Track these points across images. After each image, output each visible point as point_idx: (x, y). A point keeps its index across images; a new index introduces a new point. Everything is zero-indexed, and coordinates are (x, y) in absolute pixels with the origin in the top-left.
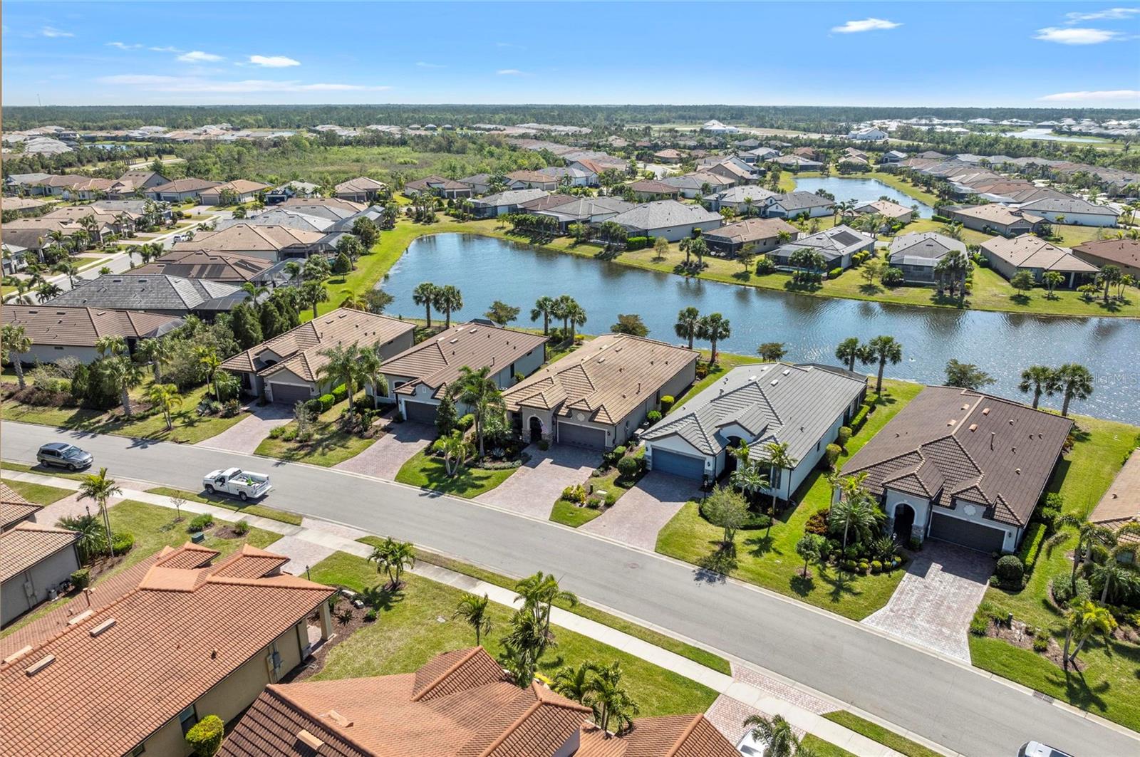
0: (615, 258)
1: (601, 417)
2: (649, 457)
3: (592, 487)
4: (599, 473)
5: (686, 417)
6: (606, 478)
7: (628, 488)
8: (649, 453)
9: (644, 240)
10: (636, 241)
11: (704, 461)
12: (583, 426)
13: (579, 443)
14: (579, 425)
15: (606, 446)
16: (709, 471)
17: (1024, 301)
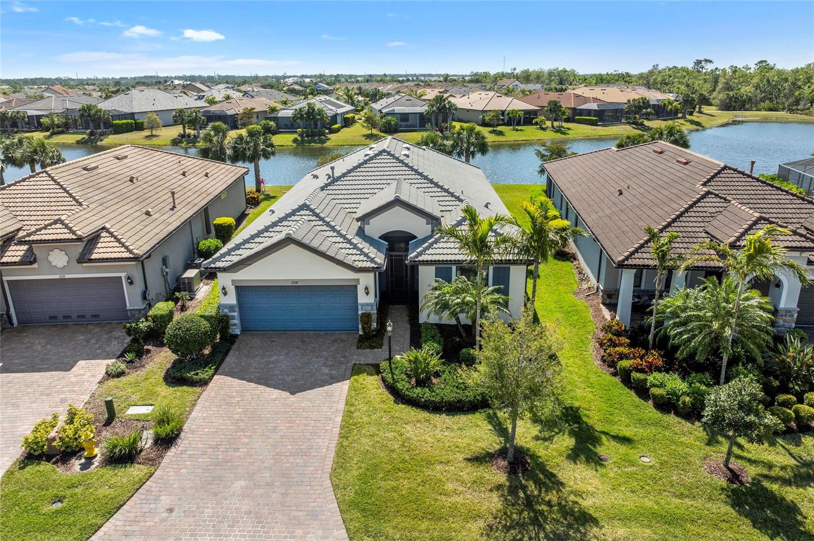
0: (101, 140)
1: (105, 249)
2: (231, 308)
3: (109, 405)
4: (123, 366)
5: (293, 213)
6: (142, 373)
7: (204, 383)
8: (232, 299)
9: (132, 123)
10: (122, 124)
11: (356, 286)
12: (67, 276)
13: (65, 317)
14: (57, 277)
15: (128, 307)
16: (367, 304)
17: (501, 133)
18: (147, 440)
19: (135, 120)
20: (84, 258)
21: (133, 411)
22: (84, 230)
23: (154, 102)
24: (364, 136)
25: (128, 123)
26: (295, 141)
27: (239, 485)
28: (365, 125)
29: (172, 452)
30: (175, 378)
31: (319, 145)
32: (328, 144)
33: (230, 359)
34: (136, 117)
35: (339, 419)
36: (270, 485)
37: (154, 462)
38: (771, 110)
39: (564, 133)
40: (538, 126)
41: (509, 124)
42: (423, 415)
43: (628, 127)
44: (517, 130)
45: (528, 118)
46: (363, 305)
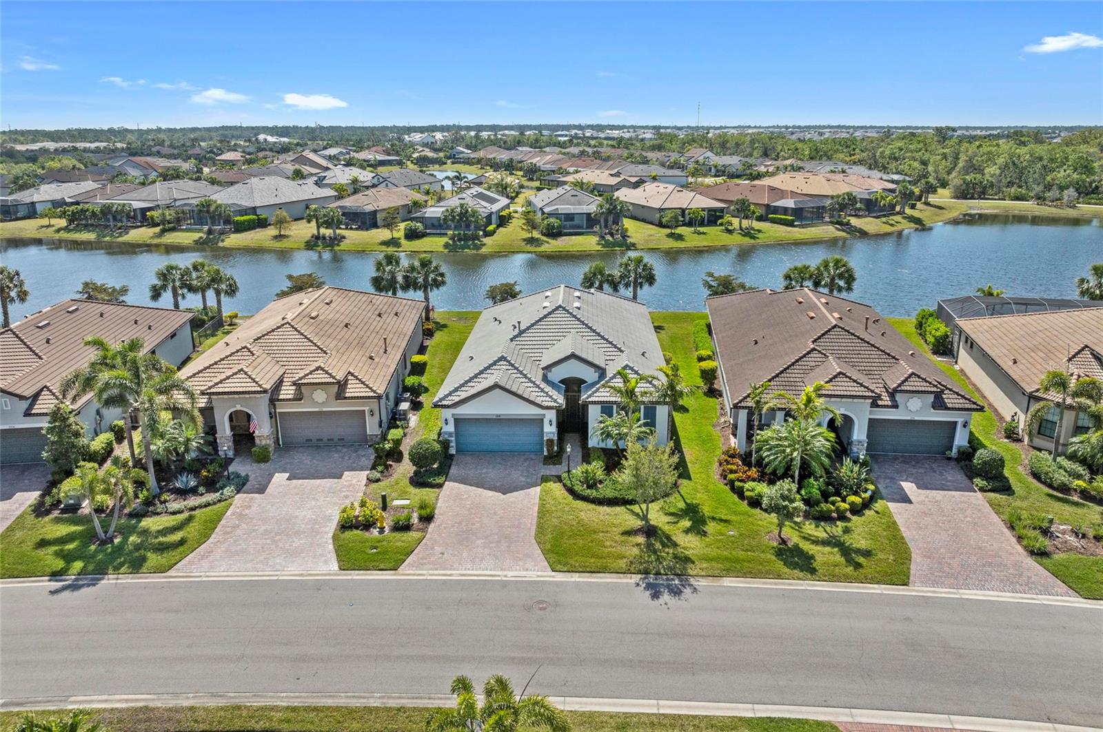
0: (223, 241)
2: (450, 434)
3: (384, 497)
4: (379, 475)
6: (393, 479)
7: (440, 486)
8: (451, 428)
9: (254, 220)
10: (245, 221)
11: (542, 420)
12: (325, 409)
13: (318, 440)
14: (317, 410)
15: (368, 432)
16: (551, 433)
17: (680, 237)
18: (415, 520)
19: (258, 216)
20: (340, 395)
21: (396, 503)
22: (340, 376)
23: (277, 193)
24: (525, 240)
25: (250, 219)
26: (446, 246)
27: (479, 542)
28: (525, 227)
29: (432, 526)
30: (419, 481)
31: (475, 252)
32: (484, 250)
33: (454, 471)
34: (258, 211)
35: (536, 508)
36: (499, 542)
37: (424, 530)
38: (1017, 198)
39: (753, 237)
40: (723, 228)
41: (690, 224)
42: (592, 506)
43: (831, 228)
44: (700, 233)
45: (713, 217)
46: (547, 433)
